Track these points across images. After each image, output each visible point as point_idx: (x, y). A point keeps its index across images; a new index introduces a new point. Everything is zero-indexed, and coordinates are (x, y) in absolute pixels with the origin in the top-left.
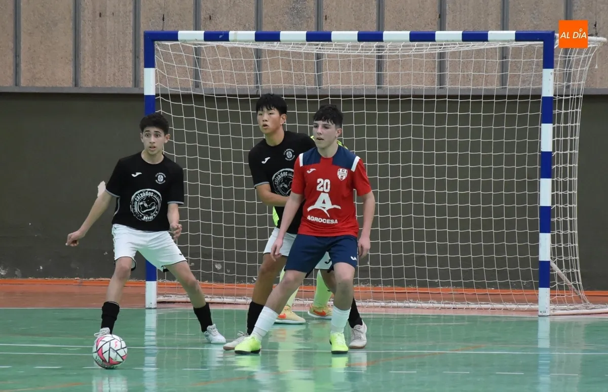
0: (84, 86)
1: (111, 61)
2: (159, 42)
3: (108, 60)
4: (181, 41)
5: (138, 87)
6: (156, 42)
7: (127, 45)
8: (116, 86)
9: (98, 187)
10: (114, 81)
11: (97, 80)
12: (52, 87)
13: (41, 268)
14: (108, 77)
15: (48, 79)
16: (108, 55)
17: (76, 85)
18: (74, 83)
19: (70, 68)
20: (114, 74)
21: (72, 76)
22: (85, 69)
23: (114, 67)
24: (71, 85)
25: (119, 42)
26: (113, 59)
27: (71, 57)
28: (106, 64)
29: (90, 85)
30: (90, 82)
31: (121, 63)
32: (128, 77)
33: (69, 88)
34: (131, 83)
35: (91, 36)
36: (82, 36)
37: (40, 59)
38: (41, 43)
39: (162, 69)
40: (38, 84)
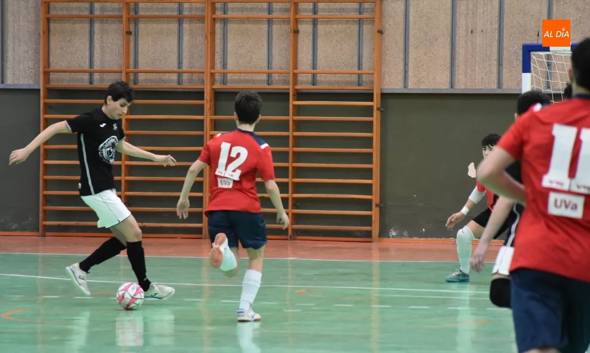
0: (458, 88)
1: (480, 68)
2: (535, 53)
3: (477, 67)
4: (552, 51)
5: (501, 88)
6: (532, 53)
7: (493, 55)
8: (483, 88)
9: (469, 167)
10: (482, 83)
11: (469, 83)
12: (433, 89)
13: (424, 230)
14: (477, 81)
15: (429, 83)
16: (477, 63)
17: (452, 87)
18: (450, 85)
19: (448, 74)
20: (482, 78)
21: (449, 79)
22: (459, 75)
23: (482, 72)
24: (448, 87)
25: (486, 53)
26: (481, 66)
27: (449, 65)
28: (475, 71)
29: (463, 87)
30: (463, 85)
31: (488, 69)
32: (493, 80)
33: (447, 89)
34: (496, 85)
35: (464, 48)
36: (457, 49)
37: (424, 67)
38: (425, 54)
39: (537, 74)
40: (422, 87)
